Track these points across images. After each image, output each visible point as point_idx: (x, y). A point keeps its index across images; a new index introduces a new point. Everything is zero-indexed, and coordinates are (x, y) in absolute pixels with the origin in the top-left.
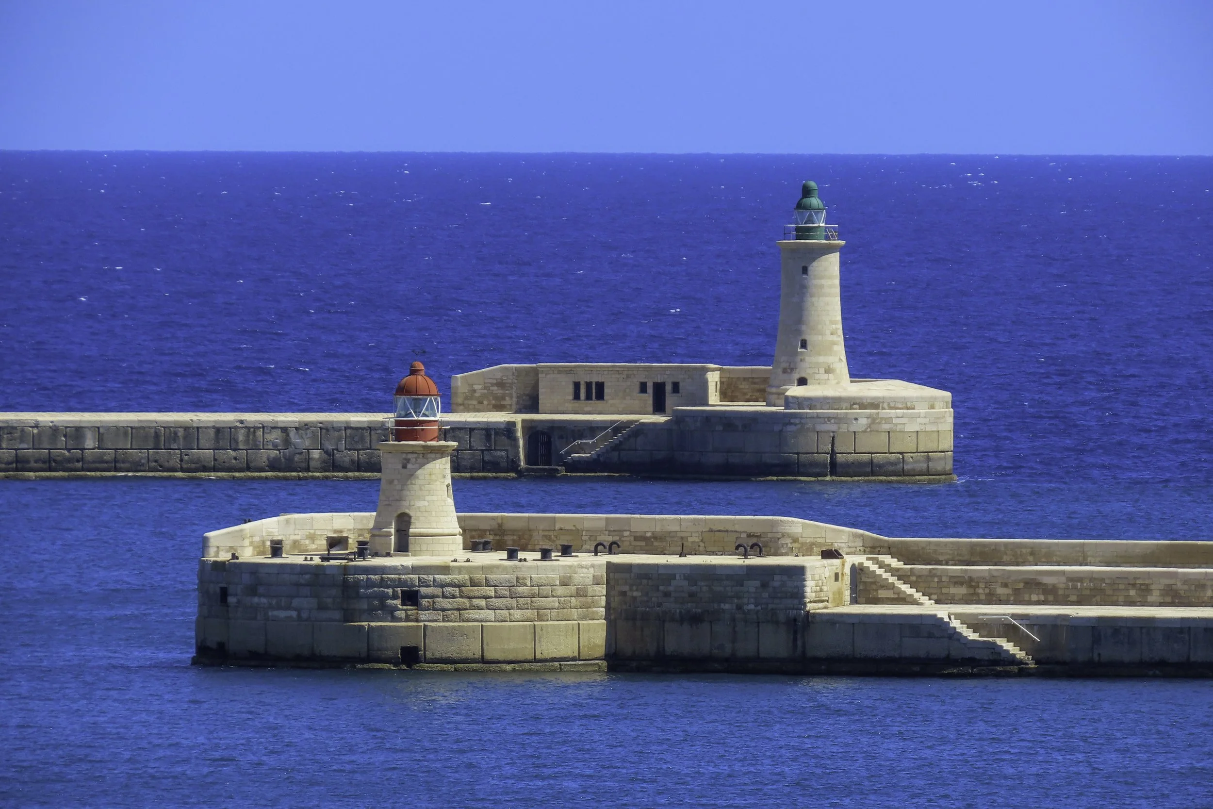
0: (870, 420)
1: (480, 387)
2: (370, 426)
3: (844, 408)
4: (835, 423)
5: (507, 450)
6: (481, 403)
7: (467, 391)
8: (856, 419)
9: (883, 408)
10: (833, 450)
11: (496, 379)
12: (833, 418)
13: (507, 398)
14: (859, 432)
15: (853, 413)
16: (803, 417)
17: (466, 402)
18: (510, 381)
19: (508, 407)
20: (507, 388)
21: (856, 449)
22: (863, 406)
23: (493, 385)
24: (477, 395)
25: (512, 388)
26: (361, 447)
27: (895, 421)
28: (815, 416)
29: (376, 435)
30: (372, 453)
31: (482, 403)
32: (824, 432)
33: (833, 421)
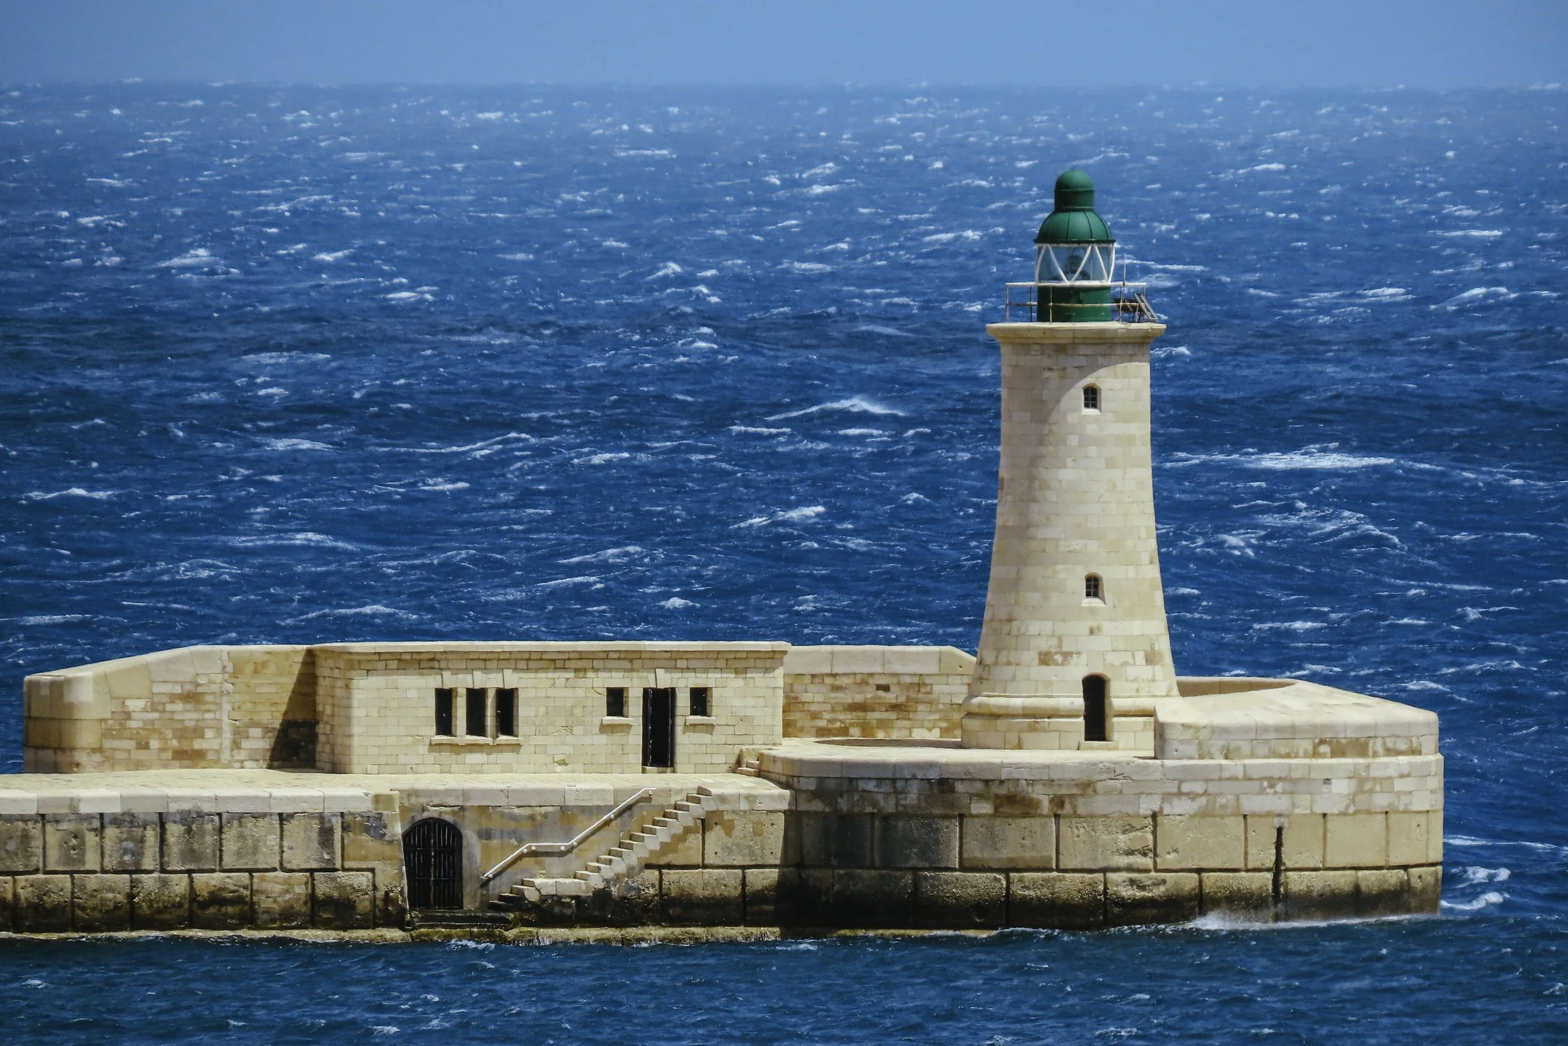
0: (1354, 783)
1: (141, 704)
2: (42, 812)
3: (1301, 753)
4: (1284, 793)
5: (372, 870)
6: (144, 746)
7: (108, 716)
8: (1327, 781)
9: (1375, 755)
10: (1278, 861)
11: (182, 683)
12: (1280, 779)
13: (209, 733)
14: (1333, 815)
15: (1322, 767)
16: (1211, 776)
17: (108, 744)
18: (214, 688)
19: (211, 756)
20: (208, 707)
21: (1328, 858)
22: (1339, 750)
23: (173, 698)
24: (133, 724)
25: (219, 705)
26: (21, 868)
27: (1400, 785)
28: (1241, 775)
29: (58, 833)
30: (47, 882)
31: (146, 746)
32: (1260, 816)
33: (1279, 787)
